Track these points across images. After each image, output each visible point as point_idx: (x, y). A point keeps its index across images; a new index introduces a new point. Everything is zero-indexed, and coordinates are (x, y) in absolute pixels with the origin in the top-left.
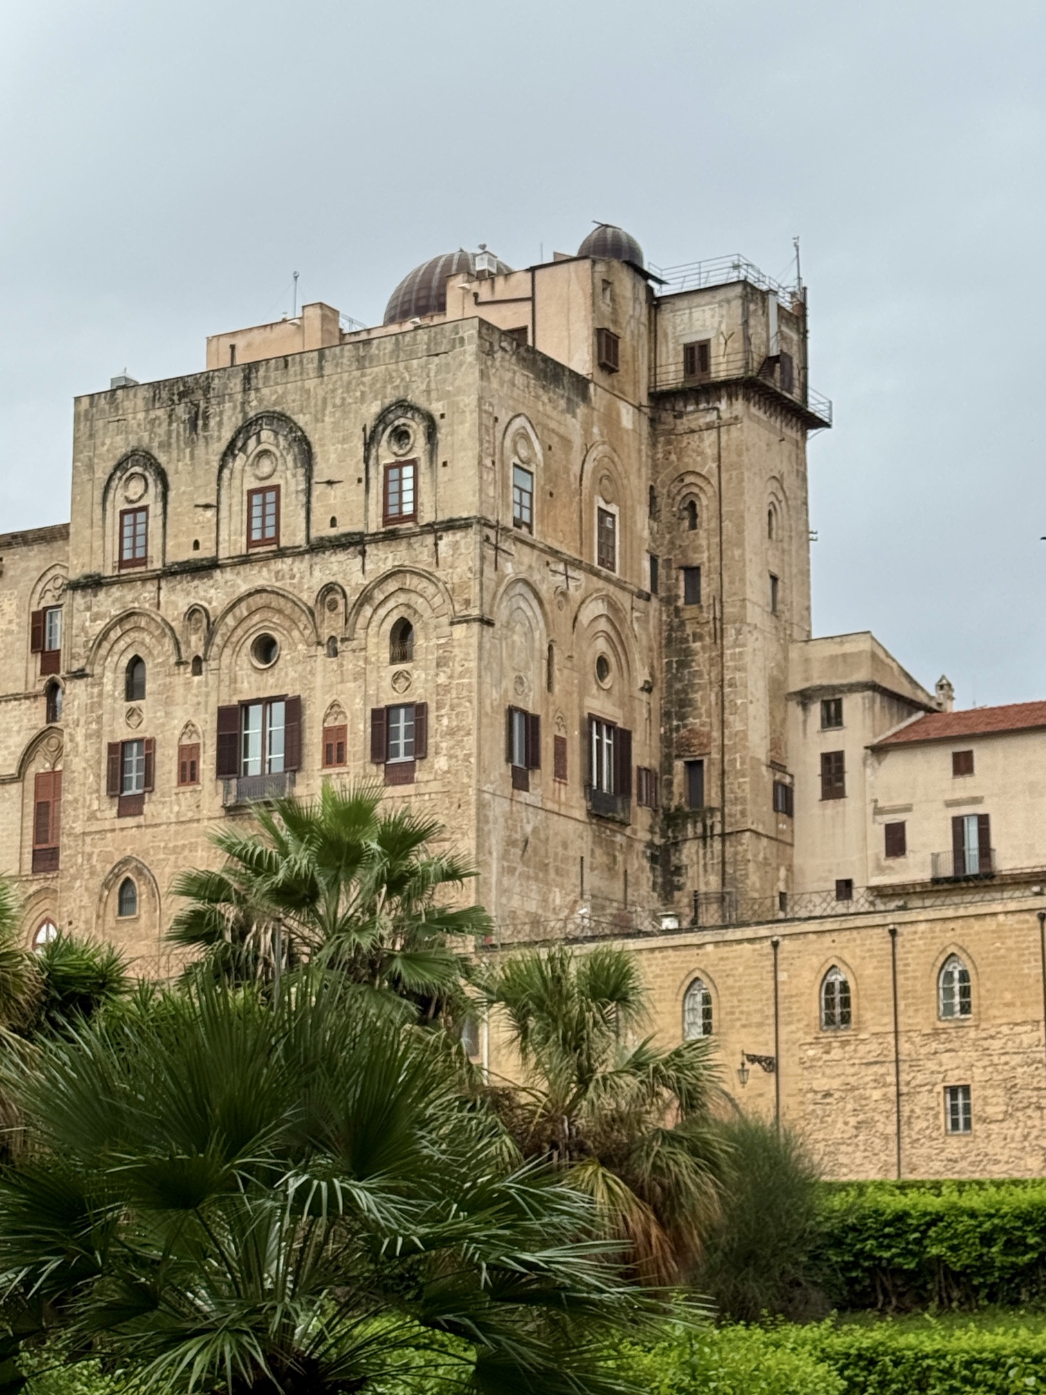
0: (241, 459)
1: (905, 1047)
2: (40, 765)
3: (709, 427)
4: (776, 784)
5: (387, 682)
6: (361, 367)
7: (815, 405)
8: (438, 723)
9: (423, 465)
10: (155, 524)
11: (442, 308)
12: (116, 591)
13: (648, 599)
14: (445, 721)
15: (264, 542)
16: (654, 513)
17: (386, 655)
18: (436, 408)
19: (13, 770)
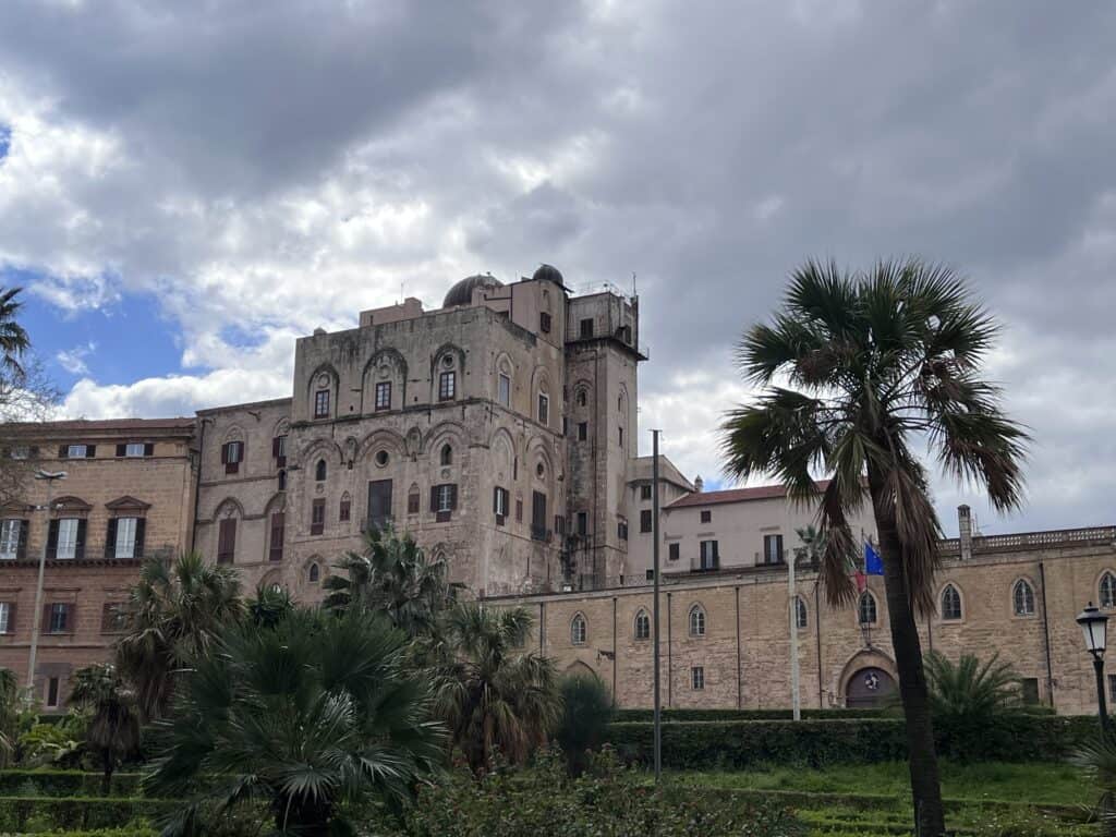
0: (373, 370)
1: (673, 648)
2: (275, 510)
3: (592, 359)
4: (620, 525)
5: (439, 473)
6: (430, 328)
7: (641, 350)
8: (463, 493)
9: (458, 372)
10: (332, 399)
11: (470, 301)
12: (314, 429)
13: (562, 437)
14: (465, 493)
15: (384, 407)
16: (566, 398)
17: (439, 461)
18: (465, 347)
19: (261, 512)
